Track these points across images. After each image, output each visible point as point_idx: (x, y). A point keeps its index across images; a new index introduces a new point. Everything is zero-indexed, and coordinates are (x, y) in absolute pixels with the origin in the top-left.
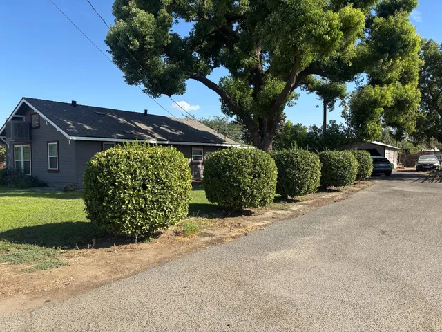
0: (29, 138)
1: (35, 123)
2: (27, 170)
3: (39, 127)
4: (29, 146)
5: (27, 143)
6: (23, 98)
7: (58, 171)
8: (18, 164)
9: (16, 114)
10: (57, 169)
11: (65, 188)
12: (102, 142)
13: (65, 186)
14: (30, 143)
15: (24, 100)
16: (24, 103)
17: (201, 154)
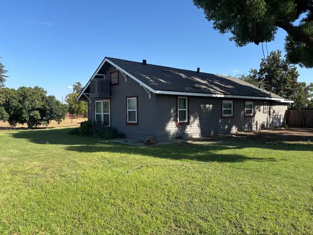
0: (109, 94)
1: (114, 80)
2: (106, 123)
3: (118, 84)
4: (109, 101)
5: (107, 98)
6: (105, 57)
7: (137, 124)
8: (99, 116)
9: (98, 73)
10: (136, 122)
11: (148, 141)
12: (177, 96)
13: (147, 139)
14: (110, 99)
15: (106, 60)
16: (106, 62)
17: (251, 108)
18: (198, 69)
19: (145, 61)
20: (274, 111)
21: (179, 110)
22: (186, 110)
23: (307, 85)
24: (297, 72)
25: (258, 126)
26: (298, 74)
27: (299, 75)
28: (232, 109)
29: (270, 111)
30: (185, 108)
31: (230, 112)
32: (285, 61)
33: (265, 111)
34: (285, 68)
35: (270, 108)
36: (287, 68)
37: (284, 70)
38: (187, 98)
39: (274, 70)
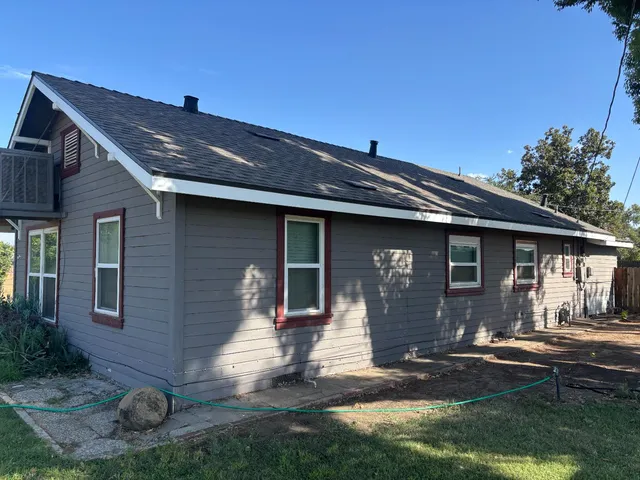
2: (49, 308)
3: (76, 170)
4: (56, 230)
7: (120, 323)
10: (116, 314)
12: (280, 212)
14: (58, 222)
17: (531, 260)
18: (374, 144)
19: (191, 102)
20: (588, 270)
21: (287, 266)
22: (321, 266)
23: (626, 210)
24: (609, 178)
25: (551, 315)
26: (612, 181)
27: (614, 184)
28: (478, 264)
29: (578, 271)
30: (316, 260)
31: (470, 274)
32: (581, 152)
33: (567, 270)
34: (580, 167)
35: (578, 262)
36: (586, 169)
37: (579, 173)
38: (321, 223)
39: (556, 172)
